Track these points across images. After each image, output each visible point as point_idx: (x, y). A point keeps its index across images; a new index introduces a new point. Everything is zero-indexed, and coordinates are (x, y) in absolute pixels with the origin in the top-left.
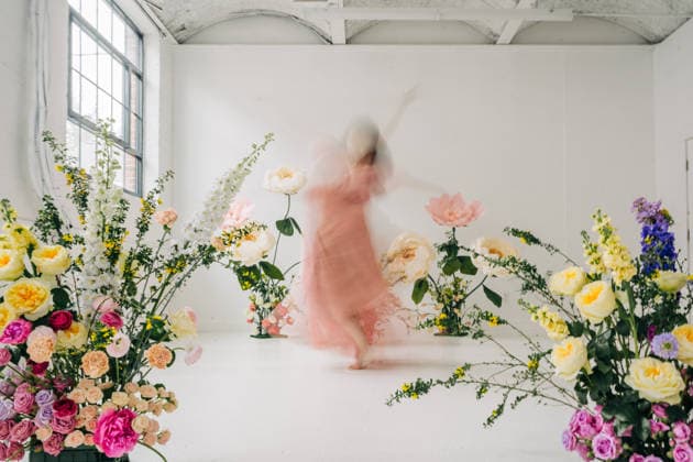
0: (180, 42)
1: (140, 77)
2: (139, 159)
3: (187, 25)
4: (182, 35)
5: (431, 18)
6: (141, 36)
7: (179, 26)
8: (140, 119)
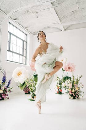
0: (34, 35)
1: (26, 42)
2: (26, 57)
3: (35, 32)
4: (34, 34)
5: (77, 23)
6: (26, 35)
7: (33, 32)
8: (26, 50)
